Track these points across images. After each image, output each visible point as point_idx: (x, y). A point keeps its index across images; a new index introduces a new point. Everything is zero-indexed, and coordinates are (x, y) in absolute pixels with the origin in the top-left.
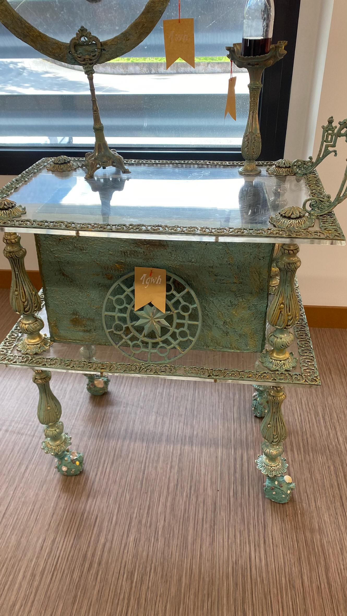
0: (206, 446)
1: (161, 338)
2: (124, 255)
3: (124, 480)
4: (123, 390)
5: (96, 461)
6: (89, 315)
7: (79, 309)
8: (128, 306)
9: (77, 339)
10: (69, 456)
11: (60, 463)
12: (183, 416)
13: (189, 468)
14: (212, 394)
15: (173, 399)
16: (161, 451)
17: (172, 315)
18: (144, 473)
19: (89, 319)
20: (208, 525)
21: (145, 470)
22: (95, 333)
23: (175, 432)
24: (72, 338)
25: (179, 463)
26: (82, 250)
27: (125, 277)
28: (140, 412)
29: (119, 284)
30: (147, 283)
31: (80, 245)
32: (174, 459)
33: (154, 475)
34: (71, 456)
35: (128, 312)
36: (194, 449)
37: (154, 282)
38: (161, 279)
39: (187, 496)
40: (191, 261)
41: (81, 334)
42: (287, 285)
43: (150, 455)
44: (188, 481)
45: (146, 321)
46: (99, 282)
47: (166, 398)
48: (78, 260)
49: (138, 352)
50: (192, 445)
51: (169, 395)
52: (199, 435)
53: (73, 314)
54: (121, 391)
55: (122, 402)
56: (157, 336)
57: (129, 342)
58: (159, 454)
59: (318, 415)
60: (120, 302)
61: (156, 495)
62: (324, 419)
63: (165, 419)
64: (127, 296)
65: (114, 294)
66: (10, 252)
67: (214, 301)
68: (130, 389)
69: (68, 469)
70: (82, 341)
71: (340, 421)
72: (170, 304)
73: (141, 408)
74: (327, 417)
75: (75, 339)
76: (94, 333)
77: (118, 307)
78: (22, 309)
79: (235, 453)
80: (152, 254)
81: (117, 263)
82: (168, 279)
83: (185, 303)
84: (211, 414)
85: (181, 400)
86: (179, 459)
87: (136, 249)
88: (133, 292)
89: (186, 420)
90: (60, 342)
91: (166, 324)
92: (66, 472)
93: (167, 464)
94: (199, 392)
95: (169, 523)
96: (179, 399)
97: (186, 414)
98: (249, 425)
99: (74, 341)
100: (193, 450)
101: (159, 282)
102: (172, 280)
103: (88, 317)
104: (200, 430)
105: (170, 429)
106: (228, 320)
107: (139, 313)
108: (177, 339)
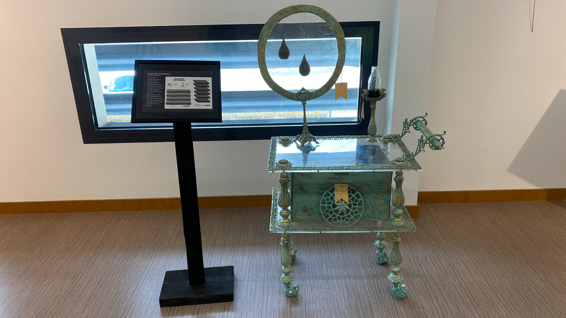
0: (357, 279)
2: (330, 179)
3: (321, 296)
7: (307, 205)
8: (332, 201)
9: (305, 219)
11: (288, 289)
12: (341, 267)
13: (352, 288)
14: (353, 255)
15: (333, 259)
17: (351, 204)
20: (369, 310)
23: (339, 274)
24: (302, 219)
25: (346, 287)
26: (311, 178)
27: (330, 188)
29: (327, 192)
30: (340, 190)
31: (311, 176)
34: (293, 285)
35: (332, 204)
36: (352, 280)
37: (343, 190)
39: (355, 300)
40: (358, 180)
41: (307, 216)
42: (399, 188)
44: (353, 294)
45: (340, 207)
46: (319, 192)
48: (309, 182)
49: (336, 222)
50: (350, 279)
51: (329, 258)
52: (352, 274)
53: (304, 207)
56: (345, 214)
57: (332, 218)
59: (411, 261)
60: (328, 200)
61: (340, 301)
62: (415, 262)
63: (331, 269)
64: (331, 197)
65: (325, 196)
66: (284, 181)
67: (368, 197)
68: (307, 256)
69: (292, 292)
70: (307, 220)
71: (423, 262)
72: (350, 199)
73: (317, 265)
74: (415, 261)
77: (327, 202)
78: (285, 205)
79: (373, 281)
80: (342, 178)
81: (326, 183)
82: (349, 188)
83: (356, 198)
84: (355, 265)
86: (345, 285)
87: (335, 176)
88: (334, 195)
89: (343, 269)
90: (296, 221)
91: (348, 208)
92: (291, 294)
93: (340, 288)
95: (350, 311)
96: (335, 259)
98: (377, 268)
101: (345, 190)
102: (350, 189)
104: (352, 272)
105: (336, 273)
106: (374, 205)
107: (337, 204)
108: (353, 215)
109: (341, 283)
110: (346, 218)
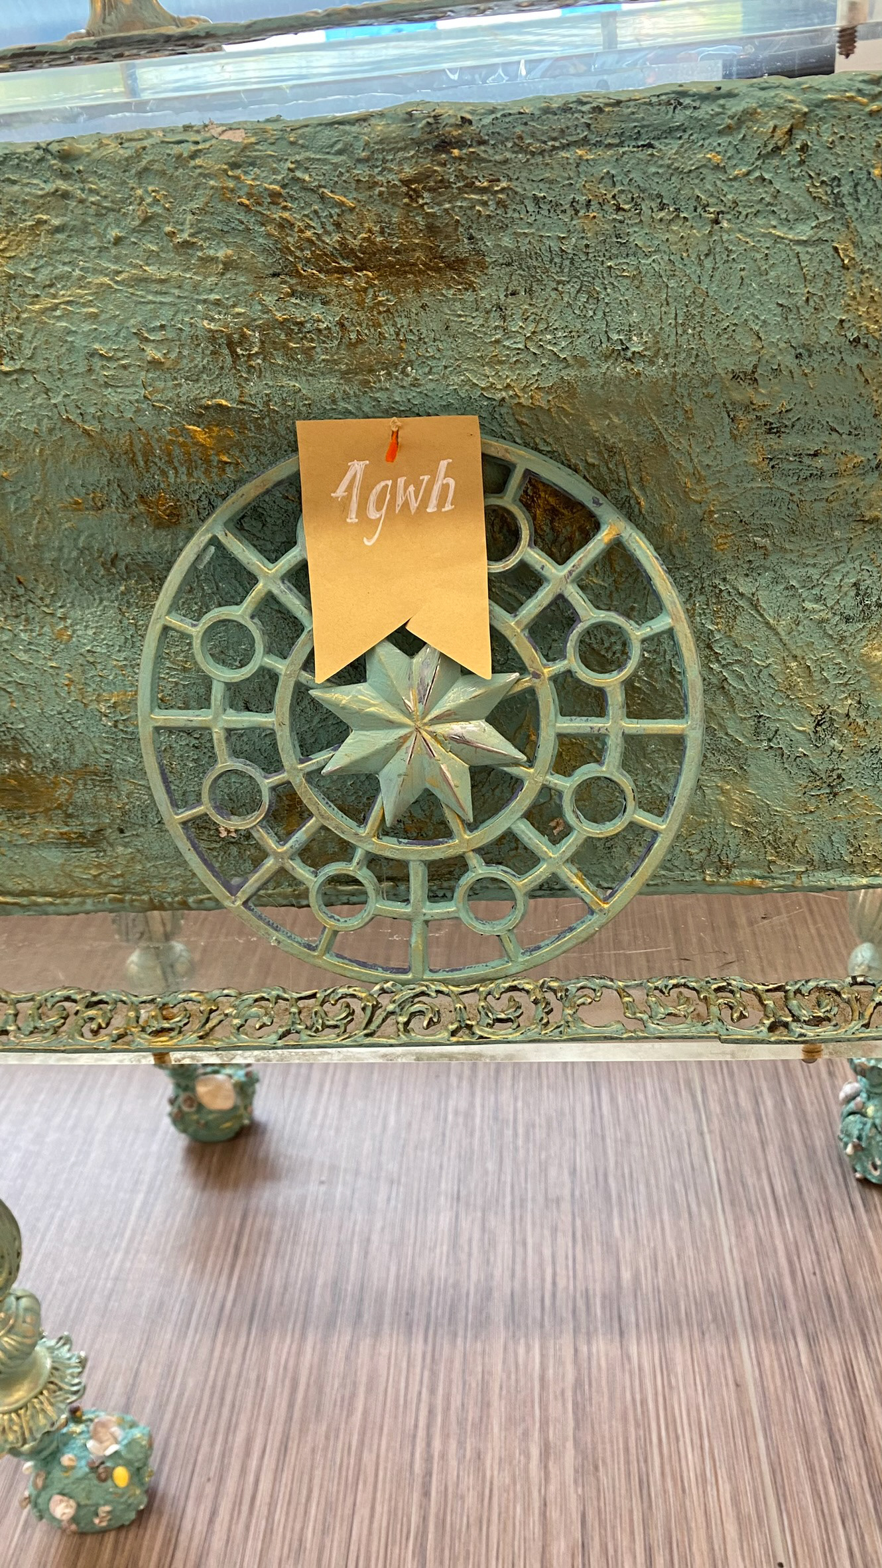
0: (681, 1333)
1: (477, 833)
2: (229, 359)
3: (339, 1535)
4: (314, 1113)
5: (213, 1444)
6: (80, 751)
7: (23, 720)
8: (280, 666)
10: (80, 1442)
11: (40, 1482)
12: (566, 1206)
13: (627, 1449)
14: (666, 1100)
15: (515, 1135)
16: (490, 1373)
17: (532, 691)
18: (426, 1494)
19: (85, 772)
21: (428, 1474)
22: (126, 845)
23: (543, 1280)
24: (8, 884)
25: (577, 1428)
28: (389, 1199)
29: (214, 541)
30: (373, 514)
32: (554, 1409)
33: (471, 1499)
34: (91, 1444)
36: (633, 1350)
37: (414, 505)
38: (452, 482)
40: (621, 353)
43: (447, 1398)
44: (631, 1520)
45: (383, 738)
46: (112, 550)
47: (487, 1133)
49: (355, 922)
50: (622, 1334)
51: (496, 1118)
52: (646, 1284)
54: (307, 1117)
55: (311, 1161)
56: (455, 825)
57: (302, 872)
58: (485, 1387)
60: (231, 644)
63: (492, 1221)
64: (270, 607)
65: (193, 605)
67: (763, 597)
68: (341, 1107)
69: (79, 1506)
72: (515, 626)
73: (392, 1182)
75: (26, 886)
76: (120, 849)
77: (222, 675)
80: (388, 330)
81: (198, 418)
82: (495, 474)
83: (602, 616)
84: (678, 1186)
85: (548, 1135)
86: (575, 1404)
88: (299, 577)
89: (578, 1222)
91: (498, 743)
92: (74, 1519)
93: (526, 1434)
94: (613, 1099)
96: (537, 1130)
97: (577, 1193)
98: (844, 1223)
99: (24, 901)
100: (629, 1358)
101: (441, 504)
102: (514, 480)
103: (76, 763)
104: (643, 1263)
105: (518, 1268)
106: (843, 705)
107: (343, 696)
108: (568, 830)
109: (542, 1378)
110: (479, 869)
